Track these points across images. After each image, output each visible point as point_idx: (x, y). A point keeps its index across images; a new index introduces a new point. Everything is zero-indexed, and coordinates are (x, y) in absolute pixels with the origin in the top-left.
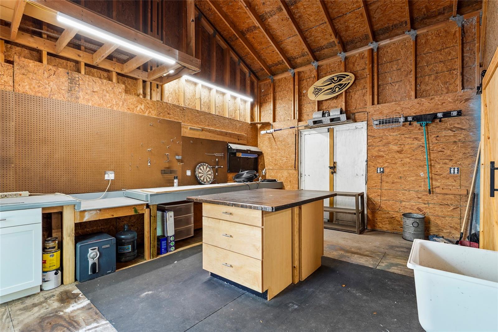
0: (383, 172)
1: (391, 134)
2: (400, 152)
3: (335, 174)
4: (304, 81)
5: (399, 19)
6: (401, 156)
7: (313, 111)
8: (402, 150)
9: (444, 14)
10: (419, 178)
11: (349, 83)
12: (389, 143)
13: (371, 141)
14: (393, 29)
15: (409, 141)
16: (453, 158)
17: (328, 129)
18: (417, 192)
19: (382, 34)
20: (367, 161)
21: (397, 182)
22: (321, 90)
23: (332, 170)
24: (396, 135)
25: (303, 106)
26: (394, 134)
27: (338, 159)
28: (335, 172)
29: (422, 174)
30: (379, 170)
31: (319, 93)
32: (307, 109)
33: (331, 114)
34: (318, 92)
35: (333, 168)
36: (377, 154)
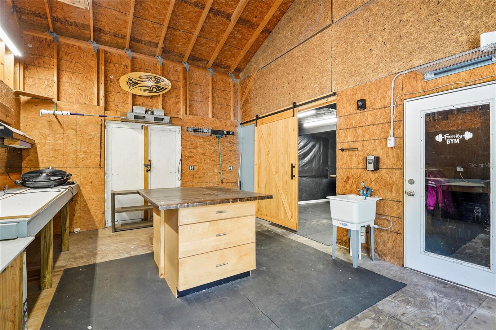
0: (193, 169)
1: (199, 140)
2: (204, 154)
3: (149, 172)
4: (112, 65)
5: (206, 57)
6: (205, 157)
7: (124, 102)
8: (205, 153)
9: (225, 68)
10: (214, 173)
11: (166, 89)
12: (197, 147)
13: (185, 143)
14: (199, 61)
15: (209, 147)
16: (230, 160)
17: (142, 126)
18: (214, 183)
19: (191, 60)
20: (181, 160)
21: (202, 177)
22: (137, 84)
23: (146, 168)
24: (202, 142)
25: (109, 92)
26: (201, 140)
27: (153, 157)
28: (150, 170)
29: (216, 170)
30: (190, 167)
31: (134, 87)
32: (114, 97)
33: (155, 113)
34: (133, 85)
35: (148, 167)
36: (189, 155)
